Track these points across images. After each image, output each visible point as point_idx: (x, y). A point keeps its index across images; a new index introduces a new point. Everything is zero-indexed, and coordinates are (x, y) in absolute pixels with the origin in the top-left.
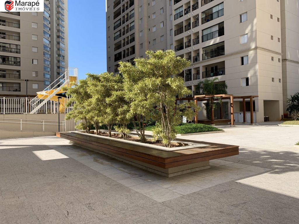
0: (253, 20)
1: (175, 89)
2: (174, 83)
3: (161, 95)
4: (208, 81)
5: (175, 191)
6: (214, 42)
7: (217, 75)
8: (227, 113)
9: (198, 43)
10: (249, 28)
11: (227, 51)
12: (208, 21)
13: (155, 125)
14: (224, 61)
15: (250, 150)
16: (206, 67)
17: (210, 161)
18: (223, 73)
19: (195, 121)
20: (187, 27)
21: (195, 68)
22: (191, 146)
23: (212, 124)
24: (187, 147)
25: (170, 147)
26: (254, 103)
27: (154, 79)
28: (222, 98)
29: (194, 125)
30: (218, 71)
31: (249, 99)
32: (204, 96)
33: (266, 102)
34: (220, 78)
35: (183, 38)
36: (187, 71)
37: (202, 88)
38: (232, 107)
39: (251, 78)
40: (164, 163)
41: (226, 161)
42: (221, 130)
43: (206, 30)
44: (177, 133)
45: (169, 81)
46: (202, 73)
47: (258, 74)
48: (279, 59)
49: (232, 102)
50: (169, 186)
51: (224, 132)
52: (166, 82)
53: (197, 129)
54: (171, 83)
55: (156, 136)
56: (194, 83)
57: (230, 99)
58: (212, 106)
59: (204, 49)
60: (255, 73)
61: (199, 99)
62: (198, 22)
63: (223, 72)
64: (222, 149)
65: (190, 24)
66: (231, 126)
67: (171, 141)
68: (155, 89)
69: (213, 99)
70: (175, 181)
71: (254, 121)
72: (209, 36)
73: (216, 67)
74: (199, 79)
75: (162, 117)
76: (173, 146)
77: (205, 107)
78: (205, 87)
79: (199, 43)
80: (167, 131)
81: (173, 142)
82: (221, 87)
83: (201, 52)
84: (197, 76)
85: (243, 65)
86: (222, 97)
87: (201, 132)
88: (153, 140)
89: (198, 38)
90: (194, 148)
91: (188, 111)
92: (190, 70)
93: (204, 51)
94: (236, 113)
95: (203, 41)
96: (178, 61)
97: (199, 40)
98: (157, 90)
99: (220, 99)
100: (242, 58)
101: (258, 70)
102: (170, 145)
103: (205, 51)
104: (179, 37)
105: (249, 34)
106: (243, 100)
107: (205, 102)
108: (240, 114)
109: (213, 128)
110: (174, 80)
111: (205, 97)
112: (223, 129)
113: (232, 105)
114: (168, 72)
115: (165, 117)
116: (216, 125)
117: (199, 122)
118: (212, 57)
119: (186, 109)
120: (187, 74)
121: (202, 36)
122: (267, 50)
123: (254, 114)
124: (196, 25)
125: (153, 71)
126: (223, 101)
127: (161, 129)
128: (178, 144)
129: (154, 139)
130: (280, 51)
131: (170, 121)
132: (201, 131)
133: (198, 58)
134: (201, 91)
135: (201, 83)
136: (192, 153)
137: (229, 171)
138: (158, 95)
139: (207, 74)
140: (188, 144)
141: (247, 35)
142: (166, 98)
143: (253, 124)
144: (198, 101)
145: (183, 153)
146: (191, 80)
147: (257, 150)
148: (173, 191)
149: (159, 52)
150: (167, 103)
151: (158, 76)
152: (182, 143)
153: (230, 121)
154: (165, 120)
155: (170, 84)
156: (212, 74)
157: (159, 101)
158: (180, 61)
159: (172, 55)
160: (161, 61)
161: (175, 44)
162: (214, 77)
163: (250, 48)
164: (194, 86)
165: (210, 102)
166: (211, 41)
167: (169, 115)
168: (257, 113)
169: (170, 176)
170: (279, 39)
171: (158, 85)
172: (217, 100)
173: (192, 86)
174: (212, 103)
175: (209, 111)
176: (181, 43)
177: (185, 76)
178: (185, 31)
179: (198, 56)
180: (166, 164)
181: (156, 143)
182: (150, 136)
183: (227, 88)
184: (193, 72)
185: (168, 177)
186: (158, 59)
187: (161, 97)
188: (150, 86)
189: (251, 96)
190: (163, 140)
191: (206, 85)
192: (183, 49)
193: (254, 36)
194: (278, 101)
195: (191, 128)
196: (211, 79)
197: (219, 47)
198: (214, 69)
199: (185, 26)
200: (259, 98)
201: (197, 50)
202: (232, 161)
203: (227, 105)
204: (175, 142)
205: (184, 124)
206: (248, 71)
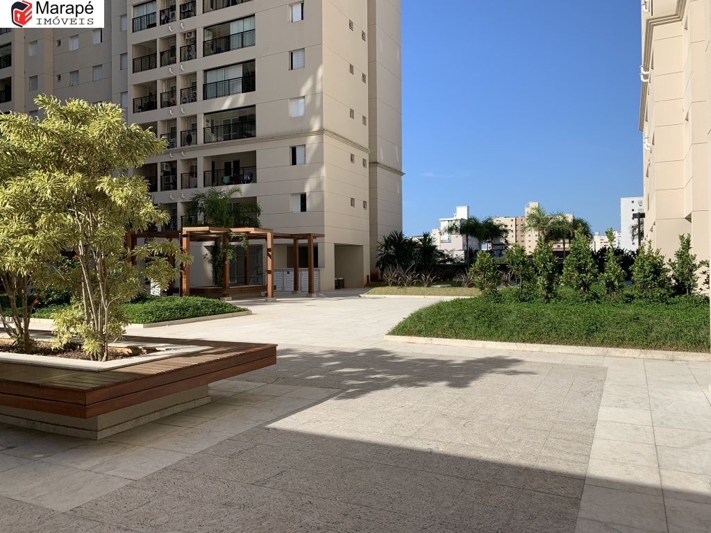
0: (316, 69)
1: (121, 206)
2: (119, 190)
3: (80, 221)
4: (217, 194)
5: (111, 473)
6: (231, 104)
7: (238, 182)
8: (259, 270)
9: (194, 99)
10: (309, 84)
11: (261, 128)
12: (218, 51)
13: (69, 304)
14: (254, 152)
15: (302, 351)
16: (214, 161)
17: (210, 385)
18: (252, 179)
19: (182, 289)
20: (166, 55)
21: (185, 160)
22: (163, 351)
23: (225, 296)
24: (152, 356)
25: (107, 360)
26: (316, 249)
27: (59, 175)
28: (250, 236)
29: (179, 300)
30: (241, 173)
31: (306, 241)
32: (207, 228)
33: (338, 248)
34: (244, 190)
35: (156, 82)
36: (166, 166)
37: (202, 209)
38: (270, 257)
39: (310, 195)
40: (83, 402)
41: (248, 381)
42: (244, 310)
43: (214, 72)
44: (126, 322)
45: (104, 184)
46: (203, 173)
47: (325, 187)
48: (364, 161)
49: (269, 247)
50: (97, 462)
51: (249, 313)
52: (96, 186)
53: (186, 309)
54: (110, 191)
55: (66, 331)
56: (181, 196)
57: (266, 238)
58: (225, 254)
59: (209, 117)
60: (320, 185)
61: (193, 237)
62: (193, 49)
63: (251, 177)
64: (238, 353)
65: (173, 49)
66: (266, 301)
67: (109, 345)
68: (65, 203)
69: (227, 236)
70: (113, 446)
71: (315, 289)
72: (220, 86)
73: (237, 163)
74: (196, 187)
75: (84, 281)
76: (116, 356)
77: (209, 256)
78: (209, 207)
79: (196, 100)
80: (97, 318)
81: (114, 345)
82: (247, 212)
83: (201, 124)
84: (192, 179)
85: (295, 164)
86: (248, 233)
87: (196, 316)
88: (55, 343)
89: (194, 87)
90: (170, 357)
91: (157, 264)
92: (172, 164)
93: (207, 121)
94: (279, 270)
95: (205, 98)
96: (132, 135)
97: (195, 93)
98: (69, 206)
99: (245, 238)
100: (294, 150)
101: (325, 179)
102: (105, 356)
103: (210, 122)
104: (146, 76)
105: (308, 99)
106: (295, 241)
107: (210, 243)
108: (288, 273)
109: (226, 306)
110: (120, 183)
111: (209, 231)
112: (249, 308)
113: (270, 253)
114: (102, 160)
115: (93, 280)
116: (233, 299)
117: (194, 292)
118: (227, 138)
119: (154, 260)
120: (166, 173)
121: (205, 86)
122: (342, 137)
123: (315, 273)
124: (189, 56)
125: (59, 153)
126: (252, 242)
127: (81, 313)
128: (130, 351)
129: (57, 340)
130: (366, 145)
131: (107, 291)
132: (196, 313)
133: (193, 136)
134: (201, 217)
135: (199, 196)
136: (164, 370)
137: (252, 403)
138: (72, 221)
139: (215, 178)
140: (157, 349)
141: (303, 100)
142: (95, 227)
143: (313, 295)
144: (191, 240)
145: (139, 372)
146: (175, 188)
147: (316, 351)
148: (108, 473)
149: (74, 105)
150: (99, 243)
151: (73, 169)
152: (140, 347)
153: (265, 288)
154: (93, 290)
155: (107, 192)
156: (226, 179)
157: (76, 236)
158: (137, 135)
159: (113, 117)
160: (82, 129)
161: (132, 94)
162: (231, 187)
163: (310, 129)
164: (184, 203)
165: (221, 243)
166: (225, 100)
167: (104, 274)
168: (322, 270)
169: (100, 435)
170: (364, 118)
171: (73, 192)
172: (236, 239)
173: (176, 203)
174: (227, 247)
175: (219, 265)
176: (150, 94)
177: (161, 176)
178: (161, 66)
179: (193, 130)
180: (87, 407)
181: (64, 352)
182: (48, 334)
183: (259, 214)
184: (181, 169)
185: (96, 440)
186: (75, 123)
187: (82, 224)
188: (48, 195)
189: (310, 234)
190: (85, 343)
191: (213, 203)
192: (156, 108)
193: (318, 103)
194: (362, 246)
195: (172, 309)
196: (225, 189)
197: (242, 117)
198: (232, 167)
199: (162, 54)
200: (326, 239)
201: (191, 117)
202: (262, 381)
203: (260, 252)
204: (122, 347)
205: (152, 300)
206: (304, 180)
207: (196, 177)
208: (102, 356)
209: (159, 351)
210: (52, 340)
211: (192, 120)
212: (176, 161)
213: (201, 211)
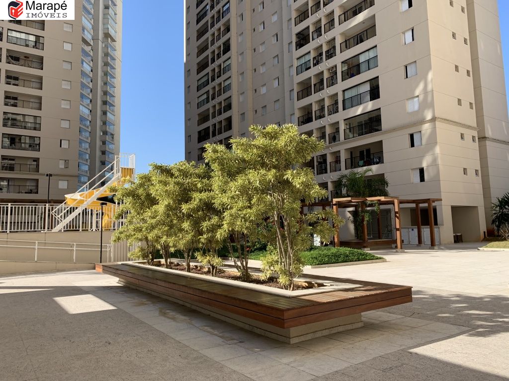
0: (427, 74)
1: (298, 189)
2: (298, 179)
3: (275, 199)
4: (355, 174)
6: (363, 110)
7: (370, 164)
8: (389, 228)
9: (336, 111)
10: (421, 86)
11: (385, 124)
12: (352, 76)
13: (266, 250)
14: (381, 142)
15: (432, 293)
16: (351, 151)
17: (362, 314)
18: (380, 161)
19: (334, 242)
20: (317, 85)
21: (332, 153)
22: (329, 286)
23: (365, 247)
24: (321, 290)
25: (293, 290)
26: (435, 210)
27: (263, 172)
28: (381, 203)
29: (334, 250)
30: (372, 157)
31: (426, 205)
32: (349, 199)
33: (455, 209)
34: (375, 169)
35: (311, 104)
36: (320, 158)
38: (398, 218)
39: (427, 169)
40: (282, 318)
41: (390, 313)
42: (380, 258)
43: (350, 90)
44: (304, 265)
45: (288, 175)
46: (344, 160)
47: (439, 162)
48: (473, 137)
49: (397, 210)
50: (292, 360)
51: (385, 261)
52: (284, 176)
53: (339, 256)
54: (293, 179)
55: (268, 268)
56: (331, 177)
57: (394, 204)
58: (363, 217)
59: (347, 122)
60: (435, 160)
61: (341, 205)
62: (335, 78)
63: (379, 160)
64: (383, 291)
65: (322, 80)
66: (397, 252)
67: (294, 279)
68: (266, 189)
69: (364, 204)
71: (437, 243)
72: (355, 100)
73: (368, 151)
74: (340, 170)
75: (278, 237)
76: (298, 287)
77: (352, 218)
78: (350, 184)
79: (338, 112)
80: (286, 261)
81: (297, 280)
82: (378, 185)
83: (342, 127)
84: (337, 165)
85: (414, 146)
86: (379, 200)
87: (346, 262)
88: (262, 276)
89: (336, 103)
90: (334, 291)
91: (322, 225)
92: (324, 157)
93: (346, 124)
94: (405, 228)
95: (344, 109)
96: (303, 142)
97: (338, 107)
98: (268, 190)
99: (377, 205)
100: (412, 136)
101: (439, 155)
102: (292, 287)
103: (348, 125)
104: (305, 102)
105: (421, 97)
106: (417, 205)
107: (351, 209)
108: (413, 230)
109: (366, 255)
110: (298, 173)
111: (351, 201)
112: (384, 257)
113: (397, 215)
114: (286, 160)
115: (283, 236)
116: (371, 250)
117: (343, 244)
118: (361, 134)
119: (320, 223)
120: (320, 163)
121: (344, 101)
122: (452, 121)
123: (436, 230)
124: (332, 83)
125: (262, 158)
126: (382, 207)
127: (277, 258)
128: (307, 285)
129: (264, 274)
130: (475, 125)
131: (292, 243)
132: (346, 260)
133: (337, 136)
134: (344, 191)
135: (343, 177)
136: (331, 300)
137: (395, 331)
138: (270, 199)
139: (353, 163)
140: (325, 284)
141: (416, 99)
142: (283, 203)
143: (435, 248)
144: (339, 207)
145: (315, 300)
146: (326, 172)
147: (444, 294)
148: (299, 368)
149: (271, 128)
150: (286, 212)
151: (270, 167)
152: (313, 283)
153: (395, 242)
154: (283, 242)
155: (290, 180)
156: (361, 163)
157: (273, 209)
158: (306, 141)
159: (293, 133)
160: (275, 142)
161: (298, 114)
162: (365, 168)
163: (425, 118)
164: (333, 182)
165: (360, 209)
166: (358, 108)
167: (289, 233)
168: (441, 228)
169: (293, 341)
170: (471, 104)
171: (271, 181)
172: (371, 205)
173: (327, 182)
174: (364, 211)
175: (359, 225)
176: (308, 113)
177: (317, 165)
178: (315, 93)
179: (337, 132)
180: (285, 321)
181: (267, 282)
182: (258, 270)
183: (387, 186)
184: (329, 159)
185: (290, 344)
186: (270, 139)
187: (276, 201)
188: (257, 184)
189: (429, 199)
190: (280, 278)
191: (352, 180)
192: (312, 121)
193: (429, 99)
194: (477, 207)
195: (329, 256)
196: (360, 170)
197: (371, 118)
198: (365, 154)
199: (315, 85)
200: (443, 202)
201: (335, 123)
202: (401, 314)
203: (389, 214)
204: (301, 281)
205: (316, 249)
206: (422, 157)
207: (340, 163)
208: (290, 287)
209: (326, 286)
210: (260, 274)
211: (336, 125)
212: (326, 154)
213: (344, 187)
